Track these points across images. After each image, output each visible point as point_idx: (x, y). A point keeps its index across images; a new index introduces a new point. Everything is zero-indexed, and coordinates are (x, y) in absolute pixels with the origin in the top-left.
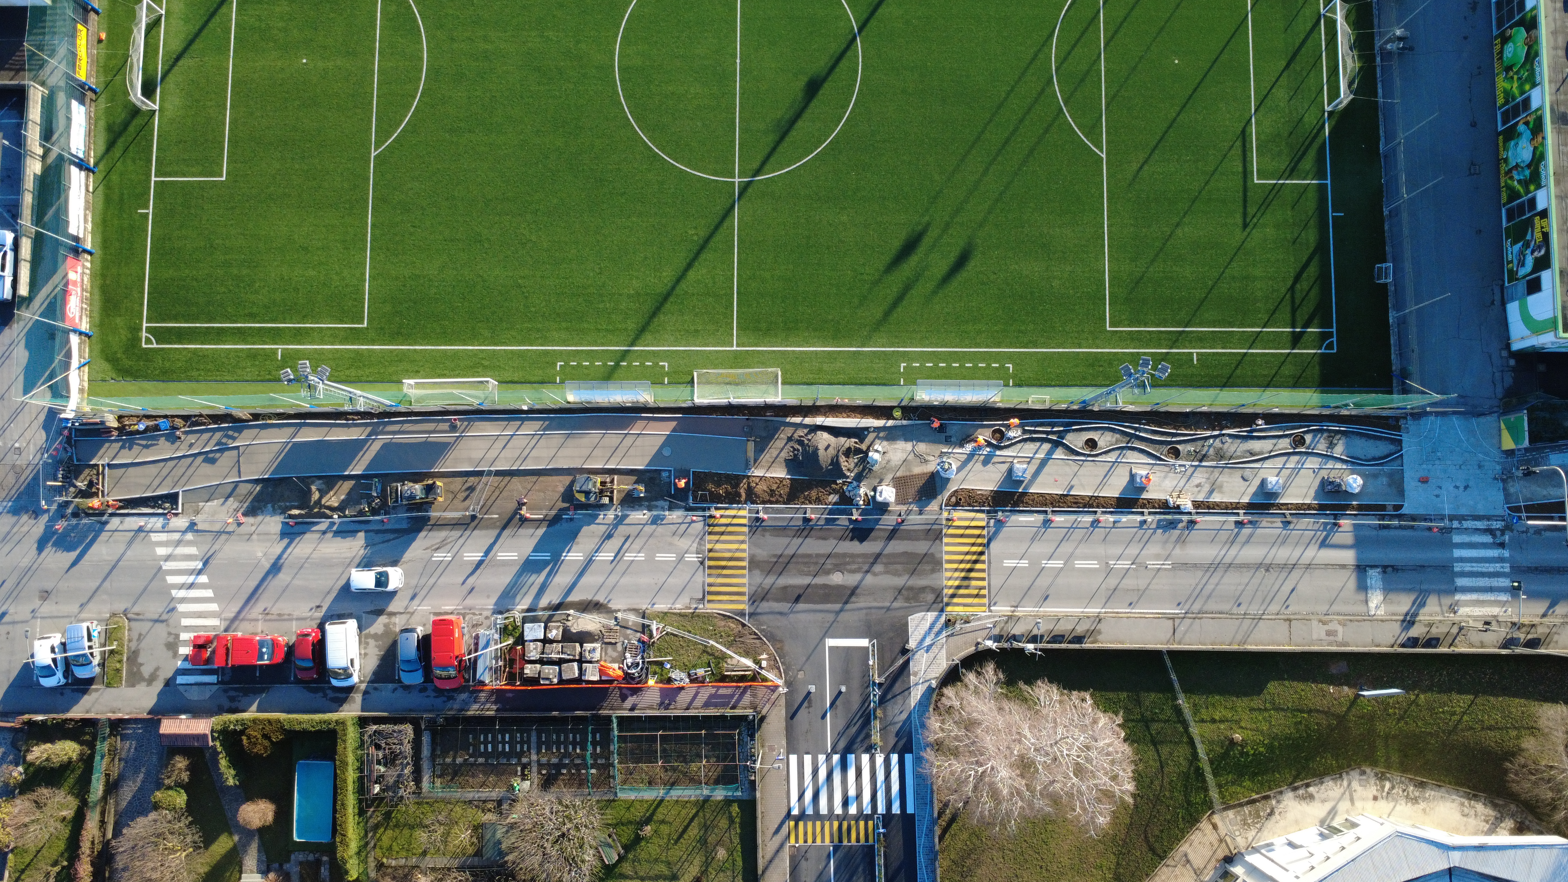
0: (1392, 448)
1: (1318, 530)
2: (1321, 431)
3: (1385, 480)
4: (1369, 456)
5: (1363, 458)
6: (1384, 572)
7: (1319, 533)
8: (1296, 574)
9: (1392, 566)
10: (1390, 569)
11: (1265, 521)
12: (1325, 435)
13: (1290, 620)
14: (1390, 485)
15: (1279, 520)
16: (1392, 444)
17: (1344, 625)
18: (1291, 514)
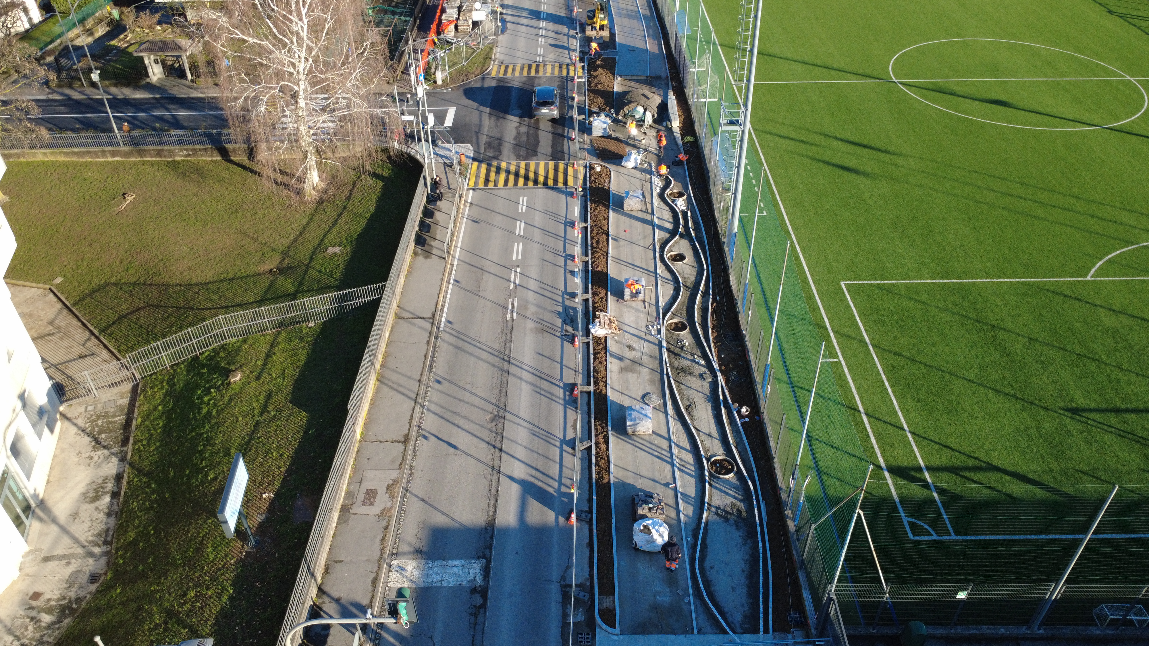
0: (738, 617)
1: (560, 484)
2: (747, 498)
3: (665, 598)
4: (712, 574)
5: (707, 564)
6: (474, 591)
7: (556, 485)
8: (484, 453)
9: (484, 605)
10: (478, 600)
11: (576, 417)
12: (742, 506)
13: (406, 441)
14: (655, 607)
15: (579, 435)
16: (745, 617)
17: (380, 516)
18: (589, 449)
